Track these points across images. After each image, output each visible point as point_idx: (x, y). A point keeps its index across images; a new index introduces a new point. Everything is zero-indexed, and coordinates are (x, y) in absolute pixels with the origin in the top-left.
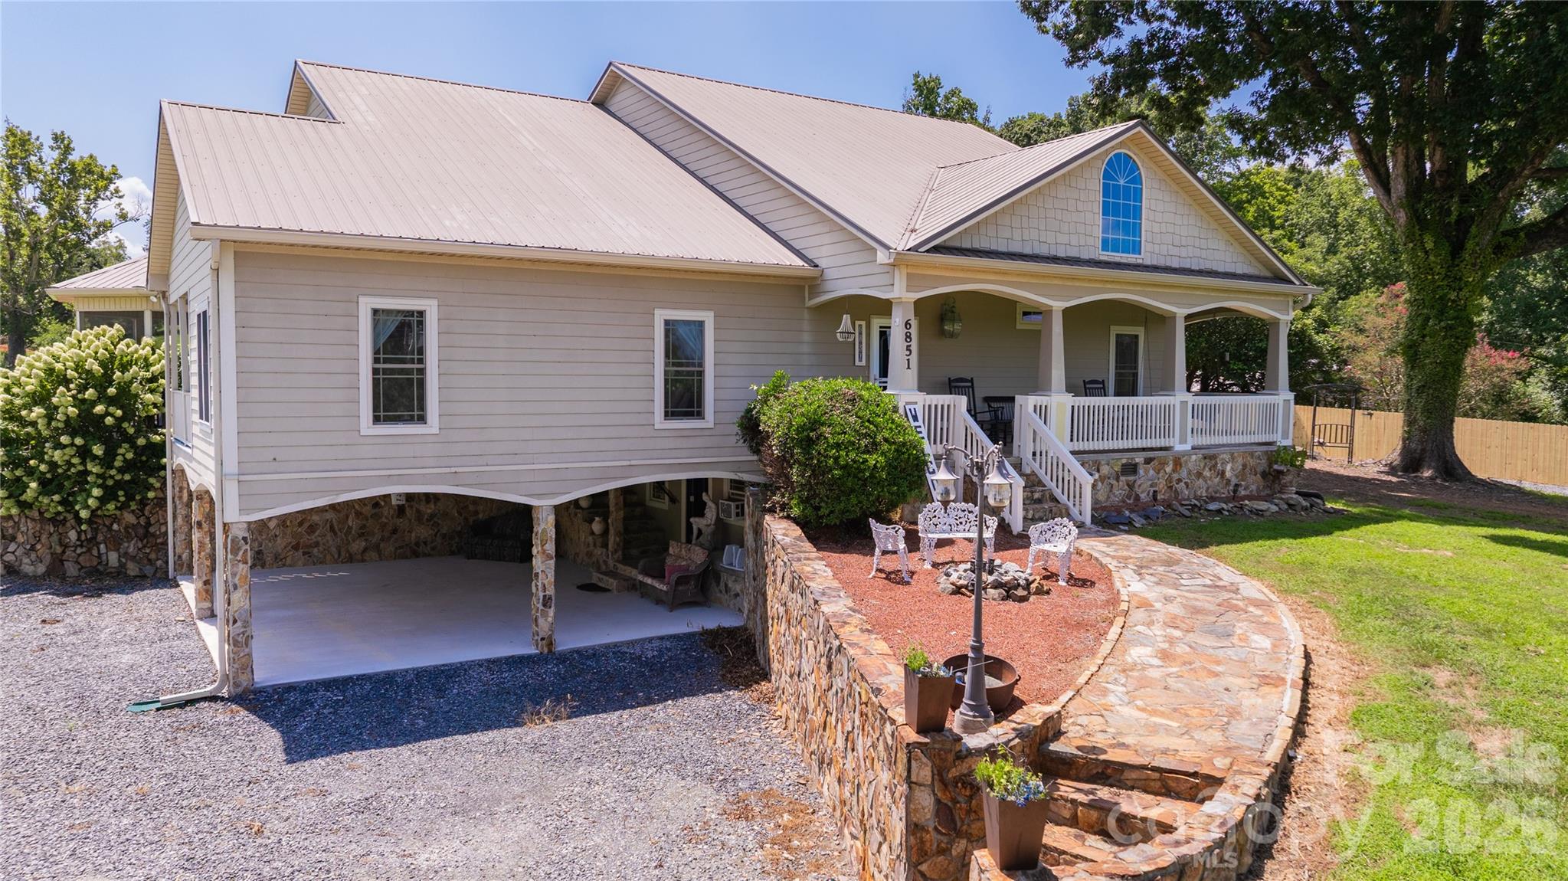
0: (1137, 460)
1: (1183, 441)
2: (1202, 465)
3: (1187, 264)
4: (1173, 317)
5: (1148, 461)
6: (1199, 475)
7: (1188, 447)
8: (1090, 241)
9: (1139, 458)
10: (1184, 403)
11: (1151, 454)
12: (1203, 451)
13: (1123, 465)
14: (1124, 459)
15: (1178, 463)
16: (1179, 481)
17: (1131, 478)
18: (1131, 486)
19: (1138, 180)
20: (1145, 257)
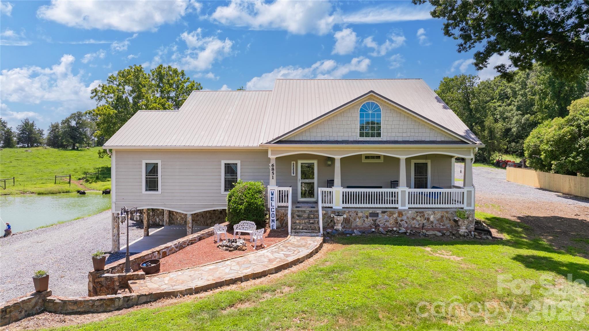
0: (378, 212)
1: (403, 205)
2: (415, 215)
3: (407, 139)
4: (398, 160)
5: (384, 212)
6: (413, 219)
7: (406, 208)
8: (354, 134)
9: (379, 211)
10: (403, 192)
11: (385, 210)
12: (415, 210)
13: (370, 213)
14: (371, 211)
15: (400, 214)
16: (402, 220)
17: (375, 218)
18: (375, 221)
19: (379, 110)
20: (383, 138)
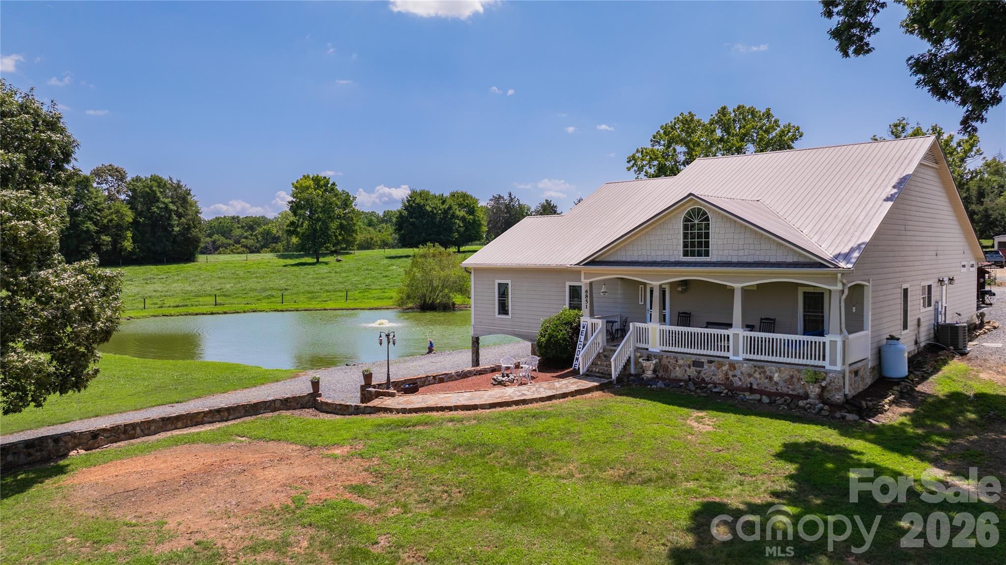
0: (703, 360)
1: (736, 353)
2: (753, 370)
5: (710, 362)
6: (750, 375)
7: (740, 358)
8: (676, 253)
10: (736, 336)
11: (712, 359)
12: (752, 362)
13: (693, 361)
14: (694, 358)
15: (732, 366)
16: (734, 376)
17: (699, 369)
18: (699, 372)
19: (707, 219)
20: (713, 257)
